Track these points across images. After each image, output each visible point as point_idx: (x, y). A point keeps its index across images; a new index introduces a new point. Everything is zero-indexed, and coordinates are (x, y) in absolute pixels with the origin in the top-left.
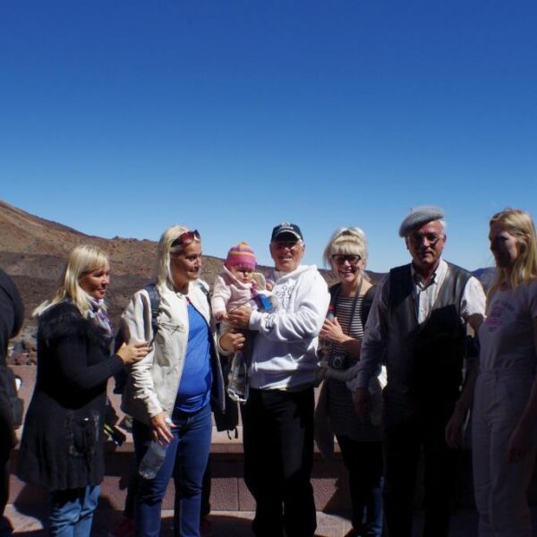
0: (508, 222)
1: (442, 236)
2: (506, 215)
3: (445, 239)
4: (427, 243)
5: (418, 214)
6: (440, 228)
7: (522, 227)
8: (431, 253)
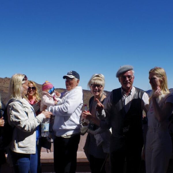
0: (156, 72)
1: (133, 77)
2: (155, 69)
3: (134, 78)
4: (128, 79)
5: (124, 68)
6: (132, 73)
7: (161, 74)
8: (129, 83)
